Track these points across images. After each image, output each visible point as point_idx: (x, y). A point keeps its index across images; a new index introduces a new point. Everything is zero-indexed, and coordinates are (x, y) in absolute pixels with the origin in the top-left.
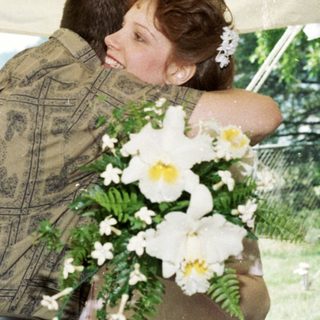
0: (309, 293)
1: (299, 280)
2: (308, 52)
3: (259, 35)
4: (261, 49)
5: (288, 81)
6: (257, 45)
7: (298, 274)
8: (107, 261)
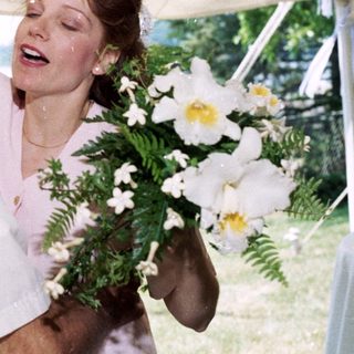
0: (300, 257)
1: (289, 245)
2: (287, 34)
3: (242, 17)
4: (244, 32)
5: (270, 60)
6: (239, 27)
7: (287, 240)
8: (126, 210)
